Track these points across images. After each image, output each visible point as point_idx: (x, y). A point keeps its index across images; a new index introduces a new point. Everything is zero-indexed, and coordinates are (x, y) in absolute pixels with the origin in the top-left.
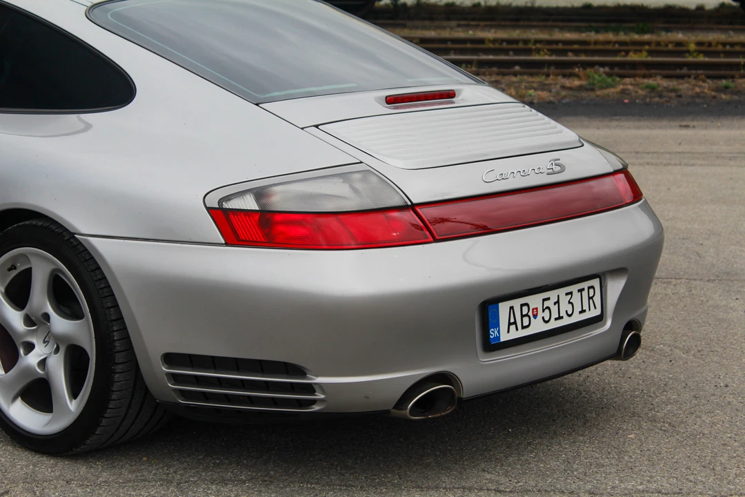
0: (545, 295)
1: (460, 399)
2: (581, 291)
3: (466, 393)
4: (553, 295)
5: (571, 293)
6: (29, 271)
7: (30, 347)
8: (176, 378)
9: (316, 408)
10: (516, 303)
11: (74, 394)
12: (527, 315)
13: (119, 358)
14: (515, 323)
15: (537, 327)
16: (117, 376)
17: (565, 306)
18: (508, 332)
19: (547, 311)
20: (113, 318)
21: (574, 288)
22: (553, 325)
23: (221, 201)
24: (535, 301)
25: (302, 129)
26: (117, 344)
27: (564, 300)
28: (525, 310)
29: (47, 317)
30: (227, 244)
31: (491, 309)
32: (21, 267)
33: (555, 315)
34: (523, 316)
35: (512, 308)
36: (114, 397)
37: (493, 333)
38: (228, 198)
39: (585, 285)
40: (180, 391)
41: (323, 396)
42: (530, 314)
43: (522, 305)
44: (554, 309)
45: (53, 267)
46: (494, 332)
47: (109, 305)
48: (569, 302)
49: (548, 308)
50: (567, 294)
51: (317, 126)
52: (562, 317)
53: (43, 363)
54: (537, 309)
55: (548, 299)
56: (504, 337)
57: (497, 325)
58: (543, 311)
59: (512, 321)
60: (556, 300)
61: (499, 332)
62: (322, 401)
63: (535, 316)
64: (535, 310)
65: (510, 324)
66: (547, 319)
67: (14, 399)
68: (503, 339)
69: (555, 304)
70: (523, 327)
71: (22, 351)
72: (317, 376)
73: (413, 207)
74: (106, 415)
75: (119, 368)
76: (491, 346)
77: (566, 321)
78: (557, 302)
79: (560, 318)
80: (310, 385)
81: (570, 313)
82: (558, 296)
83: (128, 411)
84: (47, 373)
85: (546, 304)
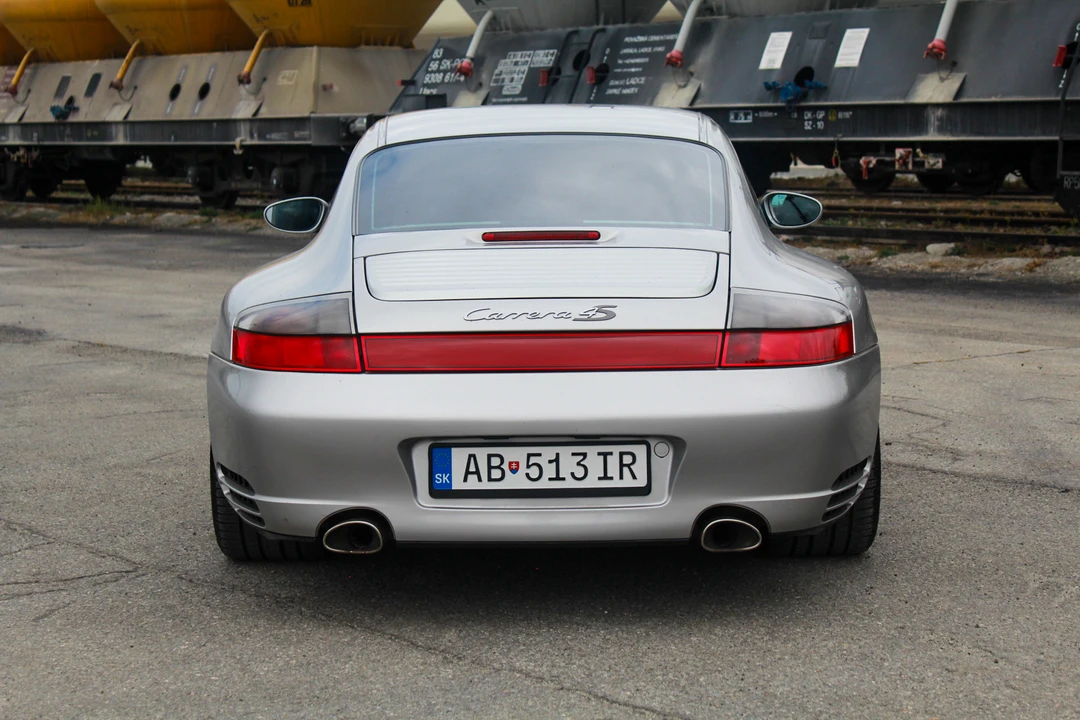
0: (536, 450)
2: (605, 455)
4: (549, 453)
5: (585, 455)
10: (481, 454)
12: (498, 467)
14: (477, 472)
15: (516, 483)
17: (569, 469)
18: (465, 480)
19: (534, 468)
21: (592, 451)
22: (544, 484)
24: (514, 454)
27: (569, 460)
28: (495, 462)
31: (442, 451)
33: (549, 474)
34: (490, 468)
35: (472, 456)
37: (440, 479)
39: (616, 450)
42: (505, 466)
43: (491, 456)
44: (549, 468)
46: (442, 478)
48: (579, 464)
49: (537, 464)
50: (575, 454)
52: (563, 479)
54: (517, 463)
55: (539, 455)
56: (457, 484)
57: (448, 471)
58: (528, 467)
59: (472, 468)
60: (553, 458)
61: (450, 478)
63: (513, 471)
64: (513, 465)
65: (468, 473)
66: (534, 476)
68: (456, 487)
69: (550, 462)
70: (490, 479)
76: (441, 492)
77: (570, 484)
78: (555, 461)
79: (558, 478)
81: (580, 476)
82: (558, 454)
85: (533, 460)
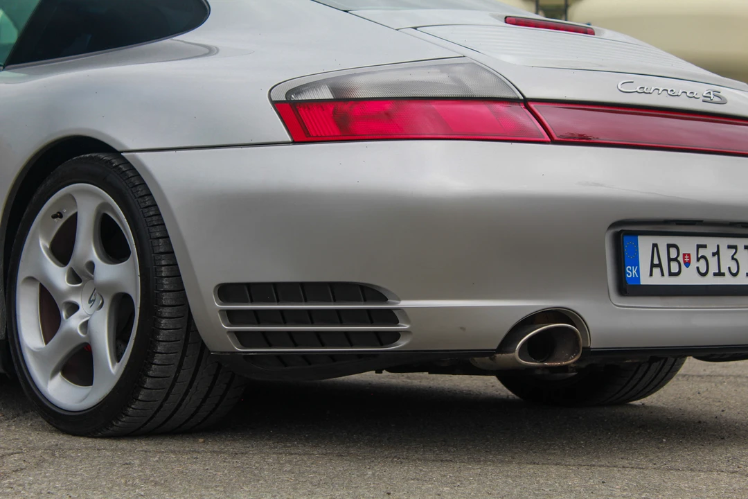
0: (702, 240)
1: (587, 350)
3: (594, 344)
4: (712, 243)
5: (735, 247)
6: (75, 216)
7: (74, 308)
8: (232, 317)
9: (401, 344)
10: (663, 242)
11: (117, 356)
12: (676, 260)
13: (167, 299)
14: (660, 265)
15: (689, 277)
16: (163, 321)
17: (727, 263)
18: (651, 275)
19: (702, 261)
20: (162, 250)
21: (739, 243)
22: (710, 280)
23: (289, 93)
24: (687, 245)
25: (397, 30)
26: (165, 281)
27: (726, 254)
28: (673, 254)
29: (91, 266)
30: (294, 142)
31: (627, 241)
32: (68, 215)
33: (714, 268)
34: (670, 260)
35: (655, 246)
36: (160, 348)
37: (630, 272)
38: (297, 90)
40: (237, 333)
41: (407, 326)
42: (680, 259)
43: (669, 246)
44: (713, 262)
45: (99, 202)
46: (632, 271)
47: (158, 234)
48: (733, 258)
49: (703, 257)
50: (730, 247)
51: (415, 28)
52: (723, 274)
53: (85, 326)
54: (689, 255)
55: (705, 246)
56: (645, 280)
57: (636, 263)
58: (698, 260)
59: (656, 262)
60: (715, 251)
61: (638, 272)
62: (407, 332)
63: (687, 264)
64: (687, 257)
65: (653, 266)
66: (703, 270)
67: (54, 374)
68: (643, 282)
69: (714, 254)
70: (671, 274)
71: (64, 314)
72: (399, 300)
73: (526, 102)
74: (151, 373)
75: (166, 312)
76: (628, 288)
77: (728, 280)
78: (717, 254)
79: (720, 274)
80: (390, 311)
81: (734, 271)
82: (718, 246)
83: (178, 371)
84: (90, 337)
85: (702, 252)
